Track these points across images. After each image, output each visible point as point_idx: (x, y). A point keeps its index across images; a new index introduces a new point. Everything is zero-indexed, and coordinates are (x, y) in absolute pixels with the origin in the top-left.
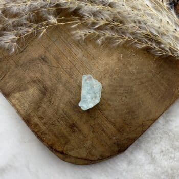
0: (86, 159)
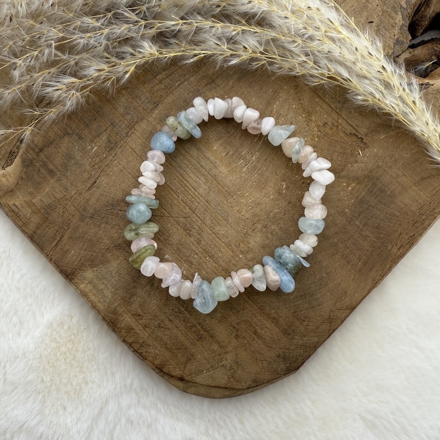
0: (226, 388)
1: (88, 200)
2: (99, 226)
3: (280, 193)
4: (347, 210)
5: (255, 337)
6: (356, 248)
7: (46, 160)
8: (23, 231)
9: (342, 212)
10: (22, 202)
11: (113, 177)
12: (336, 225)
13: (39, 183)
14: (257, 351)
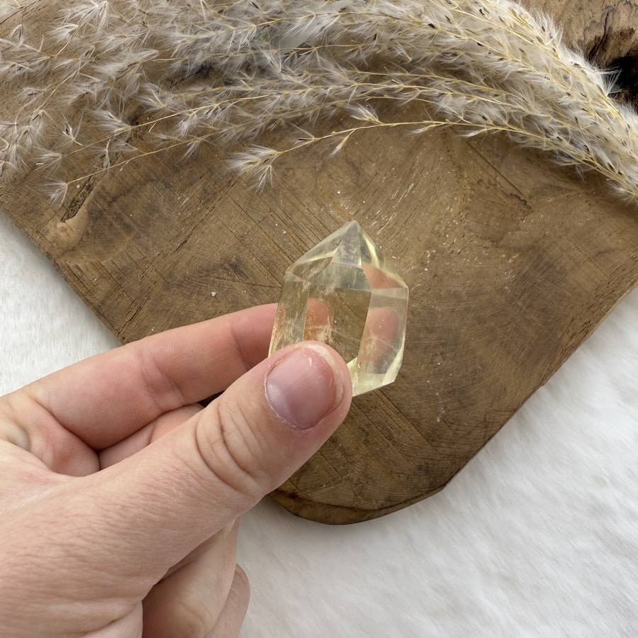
0: (351, 508)
1: (175, 264)
2: (189, 297)
3: (423, 264)
4: (507, 288)
5: (390, 443)
6: (518, 335)
7: (120, 211)
8: (87, 300)
9: (501, 289)
10: (87, 264)
11: (210, 236)
12: (493, 306)
13: (110, 241)
14: (392, 460)
